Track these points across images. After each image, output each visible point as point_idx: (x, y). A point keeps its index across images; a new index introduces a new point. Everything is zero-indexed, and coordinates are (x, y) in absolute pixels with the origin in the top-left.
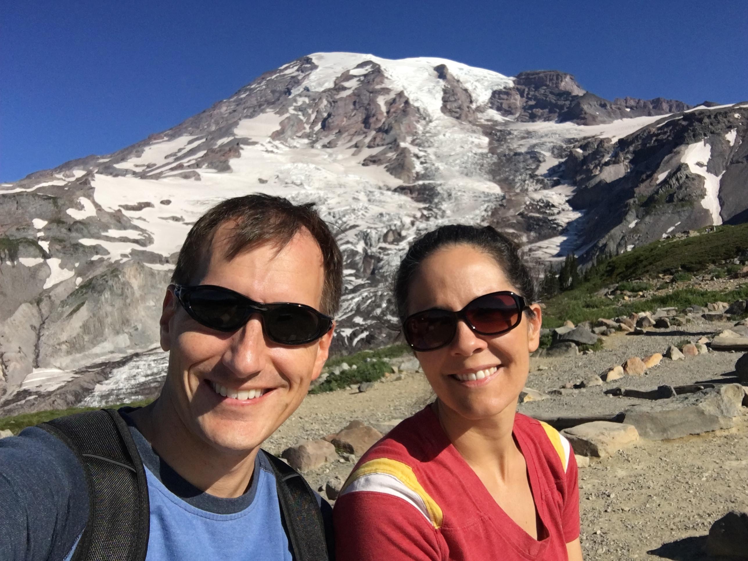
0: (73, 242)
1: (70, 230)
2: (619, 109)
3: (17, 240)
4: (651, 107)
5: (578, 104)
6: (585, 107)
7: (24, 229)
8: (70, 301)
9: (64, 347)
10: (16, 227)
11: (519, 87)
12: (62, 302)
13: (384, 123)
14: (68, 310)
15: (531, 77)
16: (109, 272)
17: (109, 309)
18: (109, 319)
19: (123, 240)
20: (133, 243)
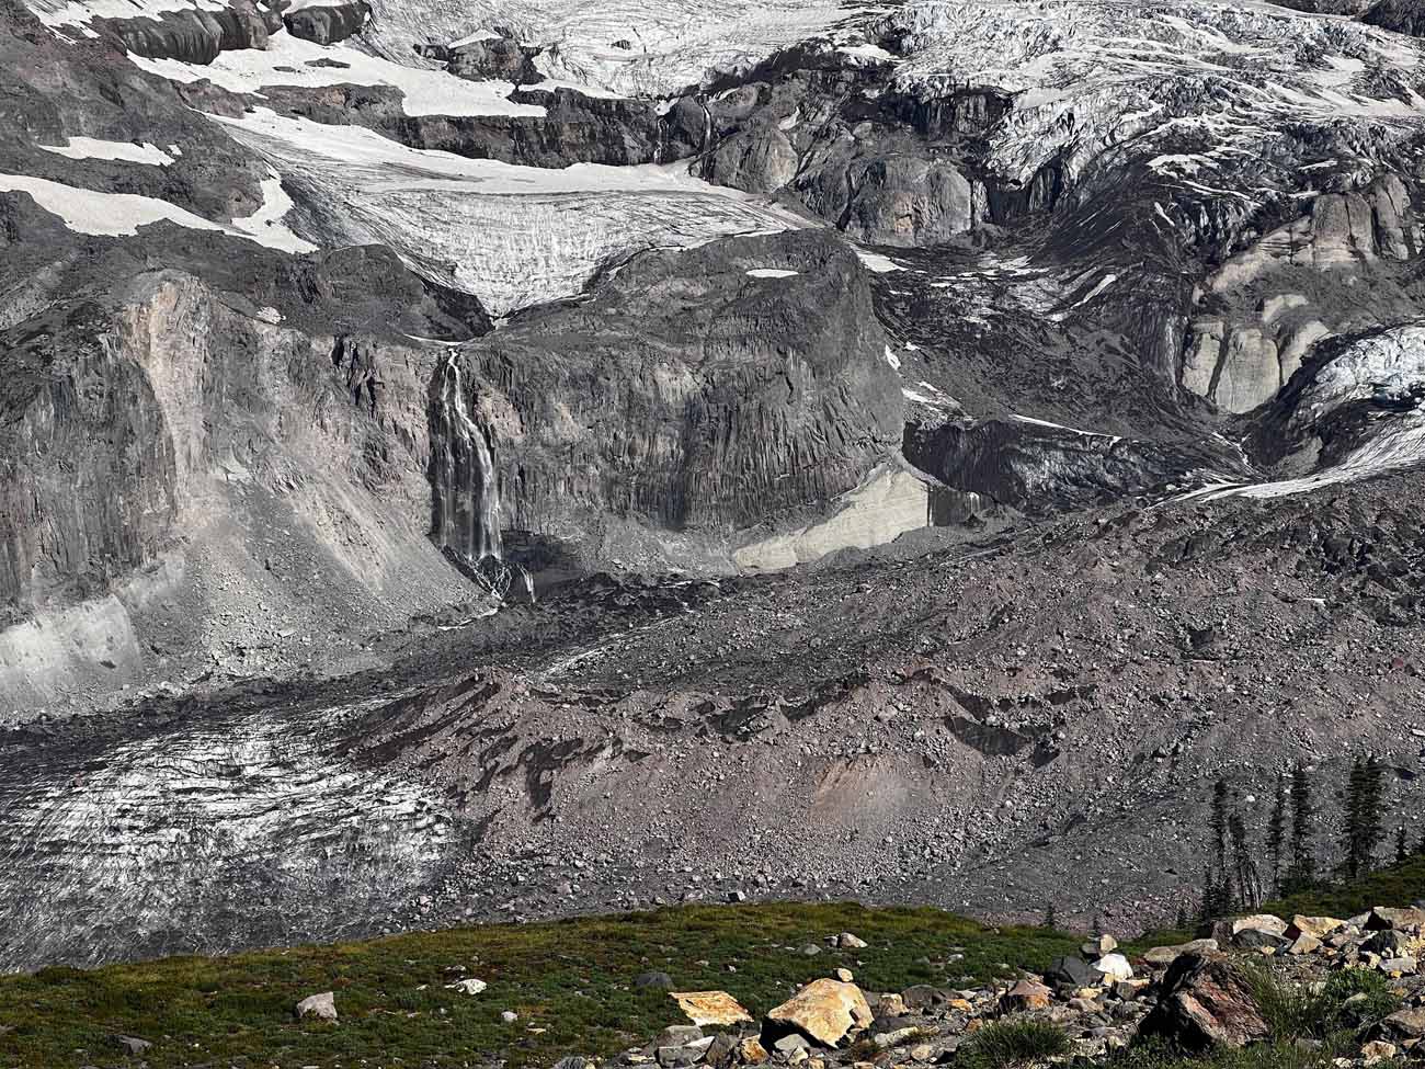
16: (58, 319)
17: (51, 482)
18: (49, 527)
19: (123, 179)
20: (169, 195)
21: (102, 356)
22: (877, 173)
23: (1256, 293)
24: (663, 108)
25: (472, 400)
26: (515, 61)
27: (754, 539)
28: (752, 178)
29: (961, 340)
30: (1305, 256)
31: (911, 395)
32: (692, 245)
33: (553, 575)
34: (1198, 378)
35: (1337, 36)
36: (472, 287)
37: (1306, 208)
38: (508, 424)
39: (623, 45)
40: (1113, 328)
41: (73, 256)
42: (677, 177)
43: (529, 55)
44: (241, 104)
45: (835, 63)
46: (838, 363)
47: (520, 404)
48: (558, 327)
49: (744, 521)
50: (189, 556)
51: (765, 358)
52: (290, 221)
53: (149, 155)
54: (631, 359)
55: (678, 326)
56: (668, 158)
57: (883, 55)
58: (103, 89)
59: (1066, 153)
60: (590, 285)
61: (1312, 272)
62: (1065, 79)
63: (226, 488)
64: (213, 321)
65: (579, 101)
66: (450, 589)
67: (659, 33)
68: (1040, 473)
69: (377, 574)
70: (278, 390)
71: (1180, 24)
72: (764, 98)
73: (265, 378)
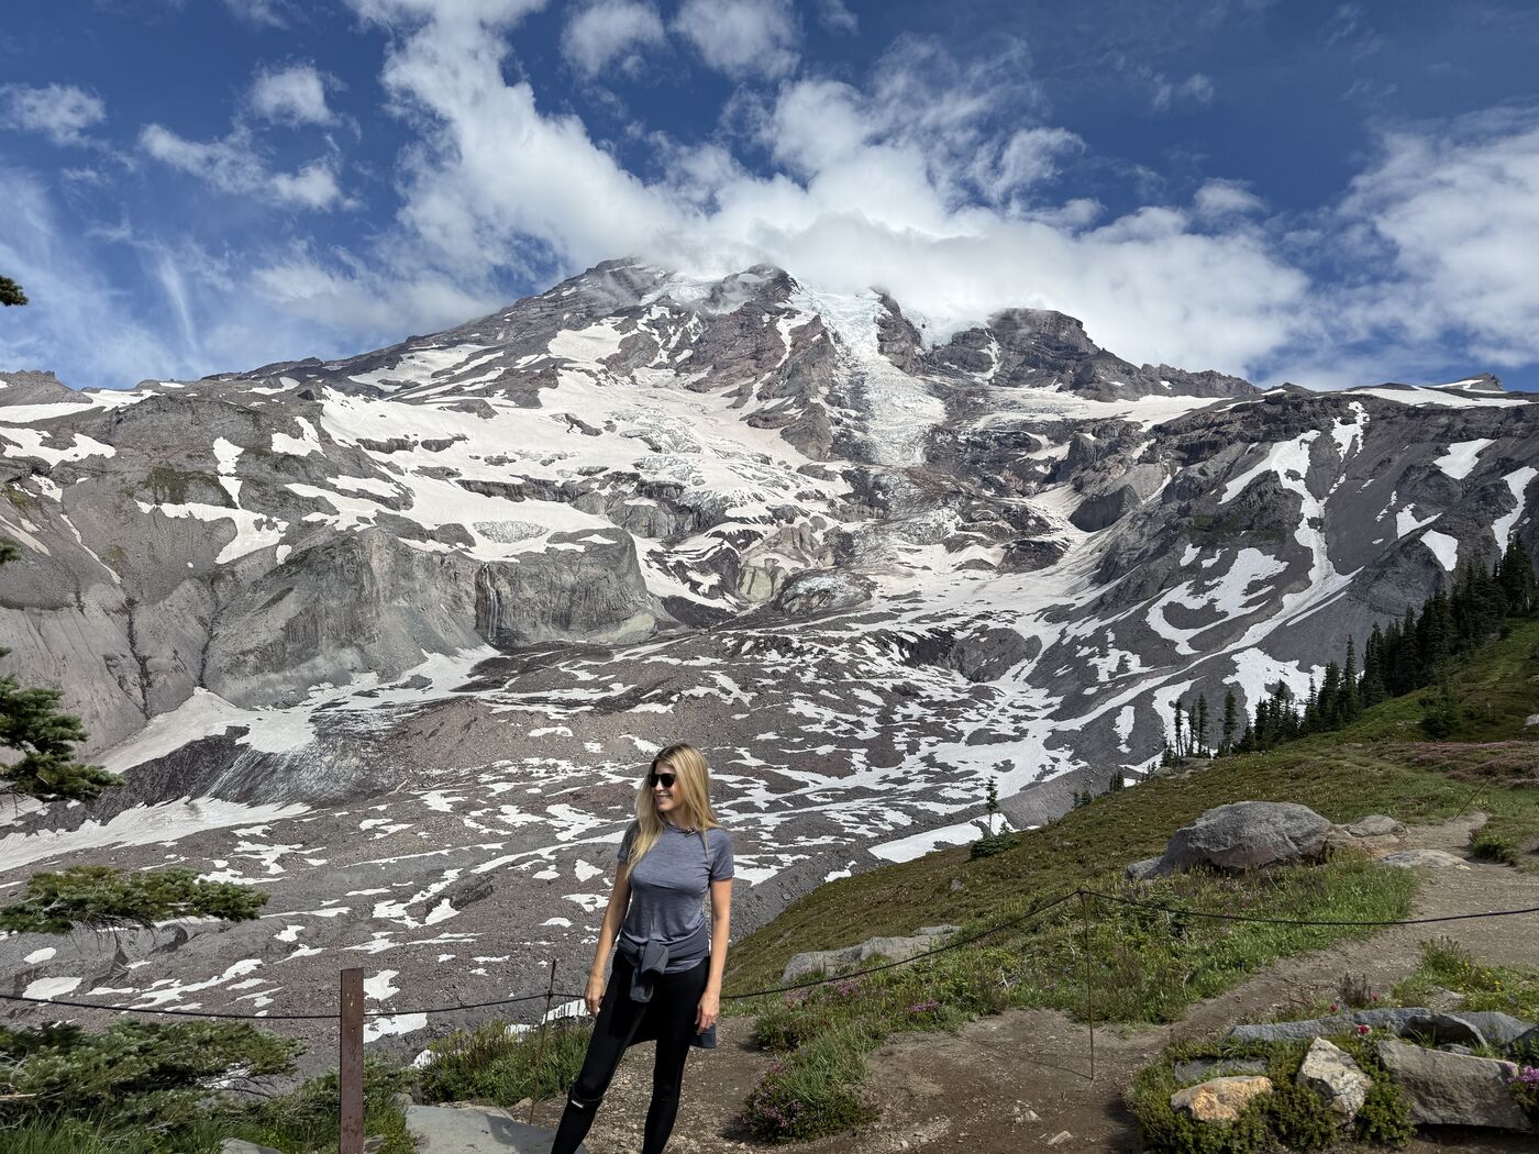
0: (279, 488)
1: (276, 468)
3: (186, 474)
4: (1198, 383)
5: (1089, 367)
6: (1098, 372)
7: (200, 456)
8: (268, 583)
9: (251, 658)
10: (188, 452)
11: (997, 331)
12: (254, 583)
13: (786, 362)
14: (263, 597)
16: (338, 542)
17: (333, 603)
18: (330, 620)
19: (360, 494)
21: (354, 557)
24: (559, 484)
25: (493, 581)
27: (593, 635)
28: (592, 509)
30: (779, 548)
32: (572, 531)
34: (744, 587)
42: (565, 507)
44: (404, 471)
46: (625, 575)
47: (511, 583)
49: (590, 628)
51: (600, 571)
54: (554, 571)
55: (569, 559)
56: (562, 501)
57: (636, 470)
58: (354, 462)
63: (399, 609)
65: (529, 479)
70: (420, 575)
73: (415, 569)
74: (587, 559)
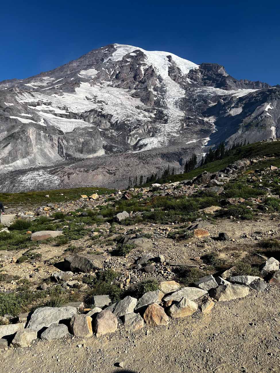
0: (6, 116)
1: (4, 111)
2: (241, 84)
4: (255, 85)
5: (225, 80)
6: (228, 82)
8: (4, 142)
11: (201, 69)
13: (142, 79)
14: (3, 145)
15: (206, 65)
16: (21, 131)
17: (20, 147)
18: (20, 151)
19: (27, 118)
20: (32, 120)
21: (25, 135)
22: (100, 121)
23: (134, 135)
24: (80, 114)
25: (62, 141)
26: (66, 109)
27: (89, 155)
28: (89, 121)
29: (108, 137)
30: (138, 131)
31: (103, 142)
32: (83, 127)
33: (70, 157)
34: (129, 142)
35: (141, 112)
36: (62, 130)
37: (138, 127)
38: (66, 143)
39: (76, 108)
40: (122, 137)
41: (22, 125)
42: (82, 121)
43: (67, 108)
44: (39, 111)
45: (97, 111)
46: (97, 139)
47: (67, 141)
48: (70, 134)
49: (88, 153)
50: (35, 154)
51: (90, 138)
52: (44, 123)
53: (30, 116)
54: (77, 138)
55: (82, 135)
56: (81, 119)
57: (101, 110)
58: (25, 109)
59: (118, 121)
60: (73, 130)
61: (139, 133)
62: (118, 114)
63: (38, 148)
64: (36, 132)
65: (72, 113)
66: (60, 158)
67: (80, 107)
68: (115, 150)
69: (53, 157)
70: (43, 139)
71: (128, 110)
72: (90, 114)
73: (42, 138)
74: (87, 135)
